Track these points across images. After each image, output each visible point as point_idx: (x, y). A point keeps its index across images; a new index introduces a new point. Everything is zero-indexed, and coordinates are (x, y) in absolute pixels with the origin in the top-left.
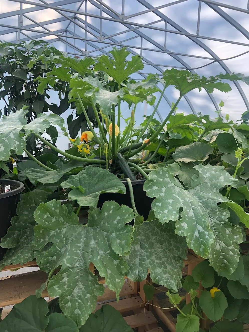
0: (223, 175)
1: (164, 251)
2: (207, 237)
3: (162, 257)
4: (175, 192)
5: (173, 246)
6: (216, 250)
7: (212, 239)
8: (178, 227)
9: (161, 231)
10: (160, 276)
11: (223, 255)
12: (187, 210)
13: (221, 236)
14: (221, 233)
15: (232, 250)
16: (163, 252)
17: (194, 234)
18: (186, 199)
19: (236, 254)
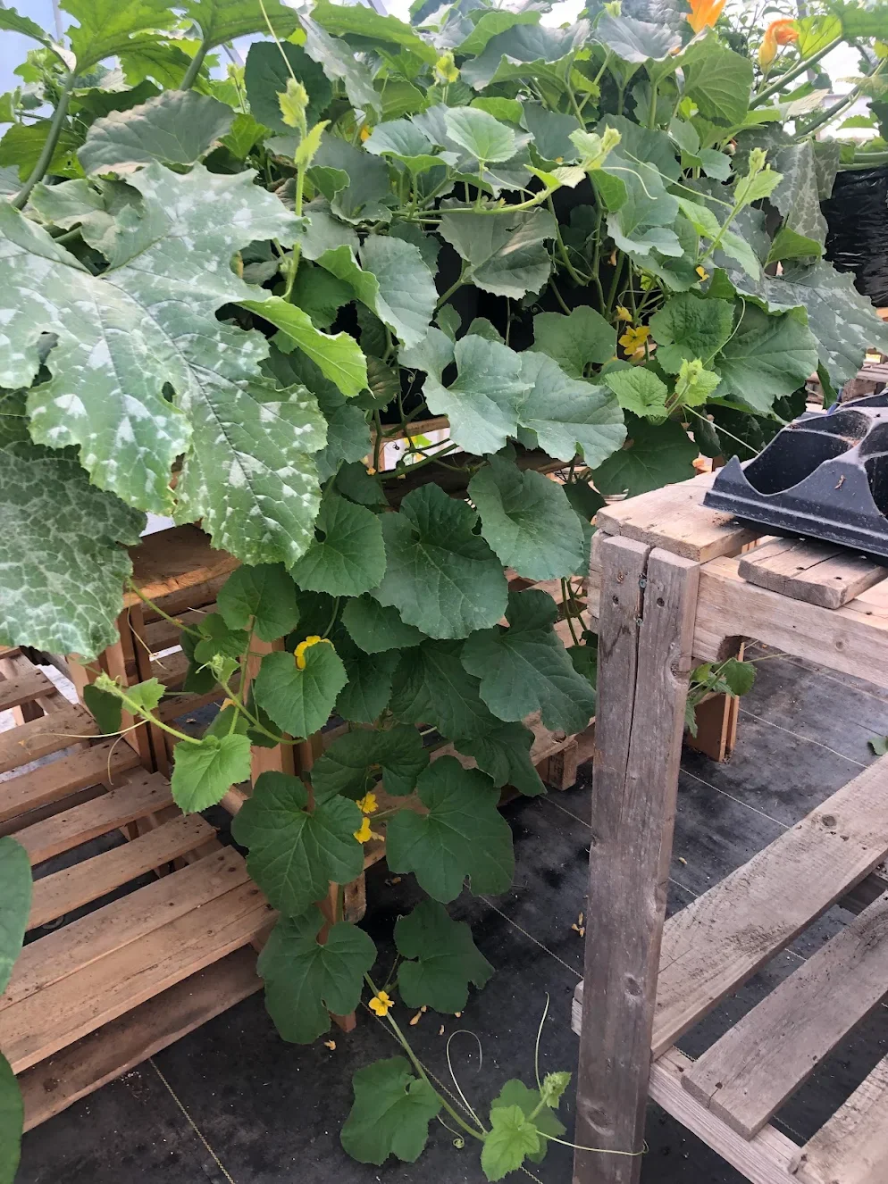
0: (249, 204)
1: (38, 526)
2: (162, 434)
3: (26, 547)
4: (25, 278)
5: (74, 502)
6: (232, 488)
7: (181, 441)
8: (41, 415)
9: (17, 454)
10: (14, 616)
11: (260, 502)
12: (82, 345)
13: (243, 434)
14: (242, 424)
15: (291, 481)
16: (32, 530)
17: (114, 434)
18: (79, 303)
19: (306, 491)
